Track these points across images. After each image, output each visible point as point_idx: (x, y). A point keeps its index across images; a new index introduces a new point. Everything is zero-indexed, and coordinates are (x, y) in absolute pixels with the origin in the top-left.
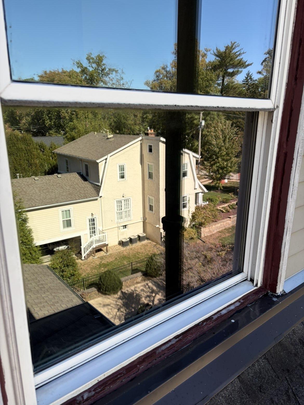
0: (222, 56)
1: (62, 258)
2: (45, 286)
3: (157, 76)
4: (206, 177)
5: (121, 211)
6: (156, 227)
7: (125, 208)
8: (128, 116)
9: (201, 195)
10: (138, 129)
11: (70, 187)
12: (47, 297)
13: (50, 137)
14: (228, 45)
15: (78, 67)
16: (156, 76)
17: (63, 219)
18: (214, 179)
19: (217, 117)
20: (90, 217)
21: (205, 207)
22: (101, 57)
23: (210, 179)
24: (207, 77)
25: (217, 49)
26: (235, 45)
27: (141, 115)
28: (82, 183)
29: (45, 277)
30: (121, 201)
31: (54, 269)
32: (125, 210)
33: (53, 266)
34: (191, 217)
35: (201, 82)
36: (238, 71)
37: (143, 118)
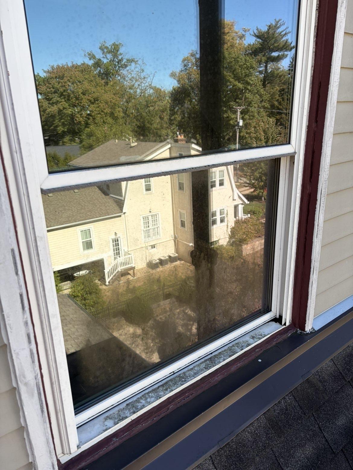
0: (263, 38)
1: (83, 284)
2: (67, 318)
3: (185, 66)
4: (246, 185)
5: (148, 229)
6: (189, 245)
7: (153, 225)
8: (153, 119)
9: (241, 208)
10: (166, 133)
11: (89, 203)
12: (70, 329)
13: (64, 147)
14: (271, 24)
15: (90, 59)
16: (183, 64)
17: (82, 240)
18: (256, 188)
19: (257, 115)
20: (114, 237)
21: (245, 221)
22: (117, 45)
23: (252, 188)
24: (247, 63)
25: (257, 29)
26: (280, 23)
27: (168, 117)
28: (103, 198)
29: (66, 307)
30: (148, 217)
31: (75, 297)
32: (153, 227)
33: (74, 294)
34: (230, 233)
35: (240, 71)
36: (283, 55)
37: (170, 120)
